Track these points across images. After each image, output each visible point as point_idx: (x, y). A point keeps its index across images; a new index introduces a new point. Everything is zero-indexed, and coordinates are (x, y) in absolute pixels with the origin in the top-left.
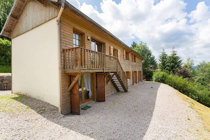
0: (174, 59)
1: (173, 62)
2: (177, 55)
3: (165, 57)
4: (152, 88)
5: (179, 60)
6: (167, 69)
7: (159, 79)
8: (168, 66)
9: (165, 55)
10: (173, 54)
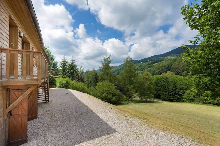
0: (73, 67)
1: (72, 69)
2: (75, 64)
3: (65, 64)
4: (67, 94)
5: (76, 68)
6: (67, 76)
7: (63, 85)
8: (68, 72)
9: (66, 62)
10: (72, 62)
